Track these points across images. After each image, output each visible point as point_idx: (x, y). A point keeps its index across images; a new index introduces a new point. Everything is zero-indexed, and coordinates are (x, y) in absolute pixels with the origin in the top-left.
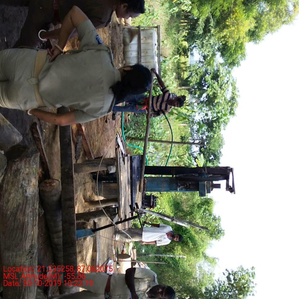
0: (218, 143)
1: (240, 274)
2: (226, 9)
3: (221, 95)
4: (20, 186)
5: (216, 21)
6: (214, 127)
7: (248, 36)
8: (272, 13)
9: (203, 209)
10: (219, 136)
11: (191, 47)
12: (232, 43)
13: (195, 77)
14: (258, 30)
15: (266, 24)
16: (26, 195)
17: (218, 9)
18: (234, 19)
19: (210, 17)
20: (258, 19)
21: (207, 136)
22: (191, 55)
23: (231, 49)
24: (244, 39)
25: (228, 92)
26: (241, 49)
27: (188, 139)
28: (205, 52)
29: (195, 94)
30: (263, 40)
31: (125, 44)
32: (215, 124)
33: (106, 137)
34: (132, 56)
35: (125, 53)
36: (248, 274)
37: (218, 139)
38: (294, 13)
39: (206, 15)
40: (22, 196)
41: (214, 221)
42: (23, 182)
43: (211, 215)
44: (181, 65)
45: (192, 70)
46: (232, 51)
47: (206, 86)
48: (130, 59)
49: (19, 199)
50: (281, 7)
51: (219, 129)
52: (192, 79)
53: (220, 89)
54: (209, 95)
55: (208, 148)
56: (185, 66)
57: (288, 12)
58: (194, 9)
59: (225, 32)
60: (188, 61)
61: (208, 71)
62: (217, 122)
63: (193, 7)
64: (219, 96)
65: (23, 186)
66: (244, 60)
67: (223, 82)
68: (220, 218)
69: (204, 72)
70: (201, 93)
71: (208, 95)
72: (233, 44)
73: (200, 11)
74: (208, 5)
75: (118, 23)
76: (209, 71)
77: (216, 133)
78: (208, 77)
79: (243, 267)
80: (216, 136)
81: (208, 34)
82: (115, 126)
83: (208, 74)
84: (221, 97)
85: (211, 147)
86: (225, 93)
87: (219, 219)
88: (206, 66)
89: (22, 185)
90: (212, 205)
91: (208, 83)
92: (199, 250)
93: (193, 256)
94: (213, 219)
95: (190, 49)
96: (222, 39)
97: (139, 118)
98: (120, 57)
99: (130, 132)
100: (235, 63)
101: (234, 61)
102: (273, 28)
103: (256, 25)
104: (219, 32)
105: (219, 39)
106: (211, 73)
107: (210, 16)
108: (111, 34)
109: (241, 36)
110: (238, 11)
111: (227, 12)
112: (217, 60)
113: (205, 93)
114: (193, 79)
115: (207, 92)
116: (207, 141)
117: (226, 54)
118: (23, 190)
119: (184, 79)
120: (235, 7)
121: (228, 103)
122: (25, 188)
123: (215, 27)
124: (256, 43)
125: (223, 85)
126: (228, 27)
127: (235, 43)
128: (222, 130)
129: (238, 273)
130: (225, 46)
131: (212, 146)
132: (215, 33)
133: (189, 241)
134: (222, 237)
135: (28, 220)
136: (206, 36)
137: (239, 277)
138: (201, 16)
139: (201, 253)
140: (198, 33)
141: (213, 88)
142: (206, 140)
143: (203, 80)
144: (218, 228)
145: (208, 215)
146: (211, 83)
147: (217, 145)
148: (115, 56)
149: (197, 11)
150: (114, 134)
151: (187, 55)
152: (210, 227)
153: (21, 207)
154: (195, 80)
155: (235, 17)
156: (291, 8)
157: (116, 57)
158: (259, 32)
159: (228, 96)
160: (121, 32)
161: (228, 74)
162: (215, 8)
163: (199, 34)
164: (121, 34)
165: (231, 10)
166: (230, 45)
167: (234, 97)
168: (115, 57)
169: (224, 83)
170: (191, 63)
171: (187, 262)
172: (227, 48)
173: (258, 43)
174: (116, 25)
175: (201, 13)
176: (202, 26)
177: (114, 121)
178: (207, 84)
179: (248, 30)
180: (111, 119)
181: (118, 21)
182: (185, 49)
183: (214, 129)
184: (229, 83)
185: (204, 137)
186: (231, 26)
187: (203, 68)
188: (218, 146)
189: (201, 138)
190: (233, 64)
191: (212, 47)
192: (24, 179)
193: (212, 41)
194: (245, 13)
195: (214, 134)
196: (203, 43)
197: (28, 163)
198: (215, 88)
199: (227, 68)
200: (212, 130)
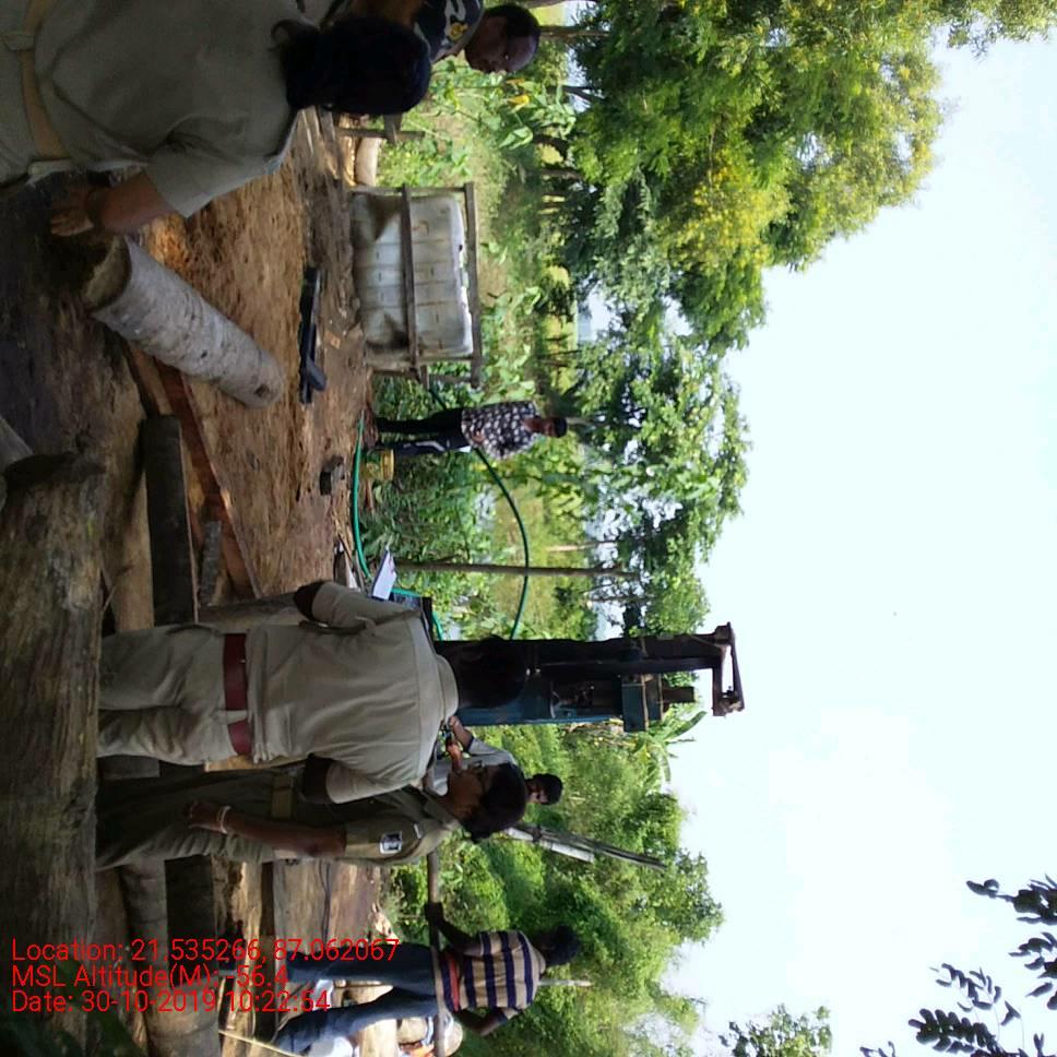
0: (687, 607)
1: (780, 1037)
2: (690, 154)
3: (688, 444)
4: (46, 573)
5: (659, 194)
6: (671, 554)
7: (770, 243)
8: (844, 169)
9: (643, 833)
10: (688, 583)
11: (580, 286)
12: (716, 266)
13: (597, 385)
14: (801, 227)
15: (826, 205)
16: (64, 606)
17: (665, 152)
18: (718, 186)
19: (640, 183)
20: (799, 190)
21: (646, 585)
22: (580, 311)
23: (714, 287)
24: (753, 252)
25: (712, 433)
26: (748, 290)
27: (583, 598)
28: (627, 297)
29: (601, 443)
30: (819, 258)
31: (359, 244)
32: (672, 541)
33: (300, 549)
34: (382, 283)
35: (357, 273)
36: (807, 1035)
37: (686, 594)
38: (915, 168)
39: (625, 174)
40: (53, 609)
41: (683, 872)
42: (57, 563)
43: (674, 855)
44: (550, 348)
45: (586, 361)
46: (719, 296)
47: (637, 415)
48: (376, 293)
49: (43, 619)
50: (870, 148)
51: (687, 558)
52: (587, 390)
53: (684, 425)
54: (649, 444)
55: (652, 627)
56: (562, 349)
57: (894, 166)
58: (584, 155)
59: (692, 231)
60: (571, 334)
61: (641, 366)
62: (679, 535)
63: (582, 149)
64: (681, 446)
65: (56, 575)
66: (758, 326)
67: (692, 400)
68: (702, 861)
69: (627, 368)
70: (620, 437)
71: (644, 442)
72: (719, 271)
73: (607, 161)
74: (630, 140)
75: (332, 177)
76: (644, 365)
77: (677, 574)
78: (642, 385)
79: (788, 1012)
80: (677, 581)
81: (636, 238)
82: (329, 515)
83: (641, 374)
84: (688, 450)
85: (664, 621)
86: (701, 437)
87: (702, 865)
88: (634, 346)
89: (52, 571)
90: (673, 817)
91: (642, 403)
92: (633, 974)
93: (613, 996)
94: (681, 868)
95: (578, 293)
96: (682, 253)
97: (410, 497)
98: (341, 287)
99: (382, 538)
100: (731, 335)
101: (725, 330)
102: (848, 218)
103: (792, 209)
104: (670, 230)
105: (673, 251)
106: (650, 372)
107: (638, 179)
108: (310, 210)
109: (743, 241)
110: (730, 162)
111: (695, 164)
112: (668, 327)
113: (634, 437)
114: (592, 390)
115: (639, 436)
116: (649, 603)
117: (697, 305)
118: (56, 587)
119: (563, 392)
120: (722, 148)
121: (714, 469)
122: (60, 583)
123: (659, 216)
124: (796, 266)
125: (695, 410)
126: (701, 215)
127: (725, 267)
128: (696, 563)
129: (773, 1036)
130: (694, 279)
131: (667, 618)
132: (659, 232)
133: (598, 941)
134: (713, 929)
135: (69, 692)
136: (629, 245)
137: (777, 1047)
138: (609, 178)
139: (642, 983)
140: (603, 233)
141: (659, 421)
142: (646, 599)
143: (626, 395)
144: (700, 897)
145: (663, 853)
146: (652, 402)
147: (681, 614)
148: (326, 282)
149: (594, 160)
150: (328, 542)
151: (567, 313)
152: (670, 895)
153: (46, 645)
154: (599, 393)
155: (723, 182)
156: (905, 151)
157: (329, 286)
158: (804, 233)
159: (714, 448)
160: (344, 206)
161: (707, 374)
162: (654, 151)
163: (606, 236)
164: (343, 211)
165: (707, 158)
166: (708, 273)
167: (733, 449)
168: (326, 287)
169: (695, 402)
170: (583, 339)
171: (595, 1019)
172: (701, 285)
173: (803, 268)
174: (327, 184)
175: (608, 167)
176: (614, 212)
177: (326, 497)
178: (639, 409)
179: (767, 223)
180: (315, 491)
181: (334, 172)
182: (560, 292)
183: (671, 558)
184: (712, 403)
185: (639, 591)
186: (711, 209)
187: (624, 353)
188: (687, 620)
189: (626, 593)
190: (721, 338)
191: (650, 282)
192: (58, 553)
193: (648, 260)
194: (755, 165)
195: (671, 577)
196: (620, 268)
197: (71, 499)
198: (666, 419)
199: (704, 353)
200: (663, 563)
